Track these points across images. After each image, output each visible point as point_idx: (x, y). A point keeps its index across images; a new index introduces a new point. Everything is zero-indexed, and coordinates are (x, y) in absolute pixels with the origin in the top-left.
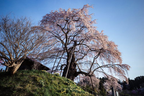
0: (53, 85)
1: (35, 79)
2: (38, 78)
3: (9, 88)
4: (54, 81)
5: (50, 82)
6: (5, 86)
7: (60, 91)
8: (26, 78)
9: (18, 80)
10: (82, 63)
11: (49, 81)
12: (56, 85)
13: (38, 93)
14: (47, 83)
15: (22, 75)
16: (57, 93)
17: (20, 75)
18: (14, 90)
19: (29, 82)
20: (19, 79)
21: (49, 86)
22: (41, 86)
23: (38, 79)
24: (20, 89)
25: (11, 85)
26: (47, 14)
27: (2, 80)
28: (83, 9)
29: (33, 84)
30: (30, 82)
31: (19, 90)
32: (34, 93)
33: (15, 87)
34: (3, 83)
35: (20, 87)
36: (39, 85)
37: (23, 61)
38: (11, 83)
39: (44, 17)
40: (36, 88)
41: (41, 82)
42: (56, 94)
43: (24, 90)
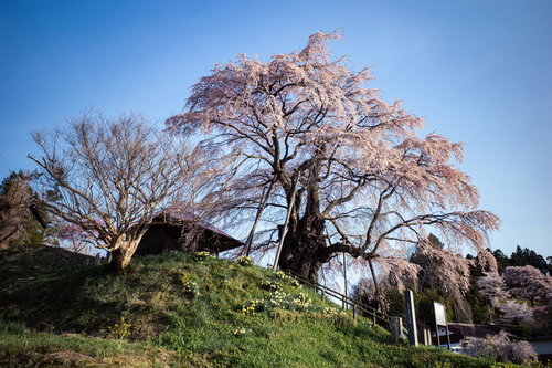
0: (227, 291)
1: (176, 280)
2: (186, 274)
3: (113, 304)
4: (228, 282)
5: (219, 283)
6: (105, 301)
7: (238, 308)
8: (155, 276)
9: (134, 284)
10: (346, 215)
11: (215, 282)
12: (233, 291)
13: (180, 315)
14: (207, 289)
15: (145, 271)
16: (231, 312)
17: (138, 269)
18: (123, 308)
19: (160, 289)
20: (137, 280)
21: (213, 295)
22: (190, 295)
23: (184, 279)
24: (139, 306)
25: (117, 298)
26: (204, 79)
27: (97, 285)
28: (308, 48)
29: (171, 292)
30: (164, 286)
31: (136, 309)
32: (170, 314)
33: (126, 302)
34: (99, 292)
35: (138, 301)
36: (186, 293)
37: (144, 231)
38: (117, 292)
39: (196, 87)
40: (178, 302)
41: (191, 285)
42: (228, 314)
43: (147, 308)
